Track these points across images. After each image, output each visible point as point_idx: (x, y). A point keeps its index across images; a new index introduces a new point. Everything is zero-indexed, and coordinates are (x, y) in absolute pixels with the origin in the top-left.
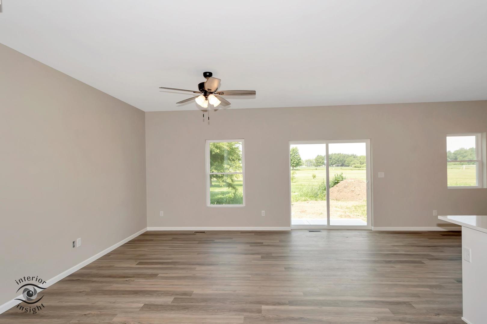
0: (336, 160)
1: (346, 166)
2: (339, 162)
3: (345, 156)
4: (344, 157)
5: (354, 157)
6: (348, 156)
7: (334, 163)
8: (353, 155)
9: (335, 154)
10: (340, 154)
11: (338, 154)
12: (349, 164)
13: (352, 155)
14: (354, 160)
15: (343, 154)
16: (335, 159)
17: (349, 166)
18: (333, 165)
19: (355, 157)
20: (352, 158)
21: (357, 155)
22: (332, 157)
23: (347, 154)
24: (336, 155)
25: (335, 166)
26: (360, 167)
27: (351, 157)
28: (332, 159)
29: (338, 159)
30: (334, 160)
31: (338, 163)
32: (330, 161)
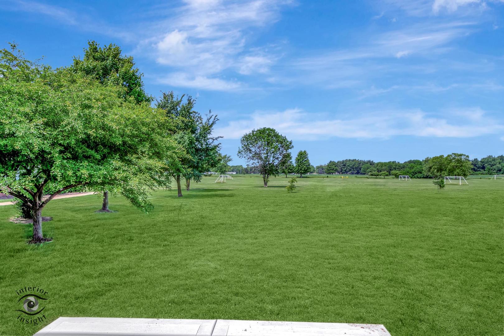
1: (362, 174)
2: (354, 169)
3: (361, 163)
6: (364, 163)
7: (349, 170)
8: (370, 162)
10: (356, 160)
11: (353, 160)
13: (368, 161)
14: (371, 167)
15: (358, 160)
16: (349, 166)
18: (348, 172)
20: (369, 164)
21: (374, 162)
24: (351, 161)
25: (350, 174)
28: (346, 165)
32: (344, 168)
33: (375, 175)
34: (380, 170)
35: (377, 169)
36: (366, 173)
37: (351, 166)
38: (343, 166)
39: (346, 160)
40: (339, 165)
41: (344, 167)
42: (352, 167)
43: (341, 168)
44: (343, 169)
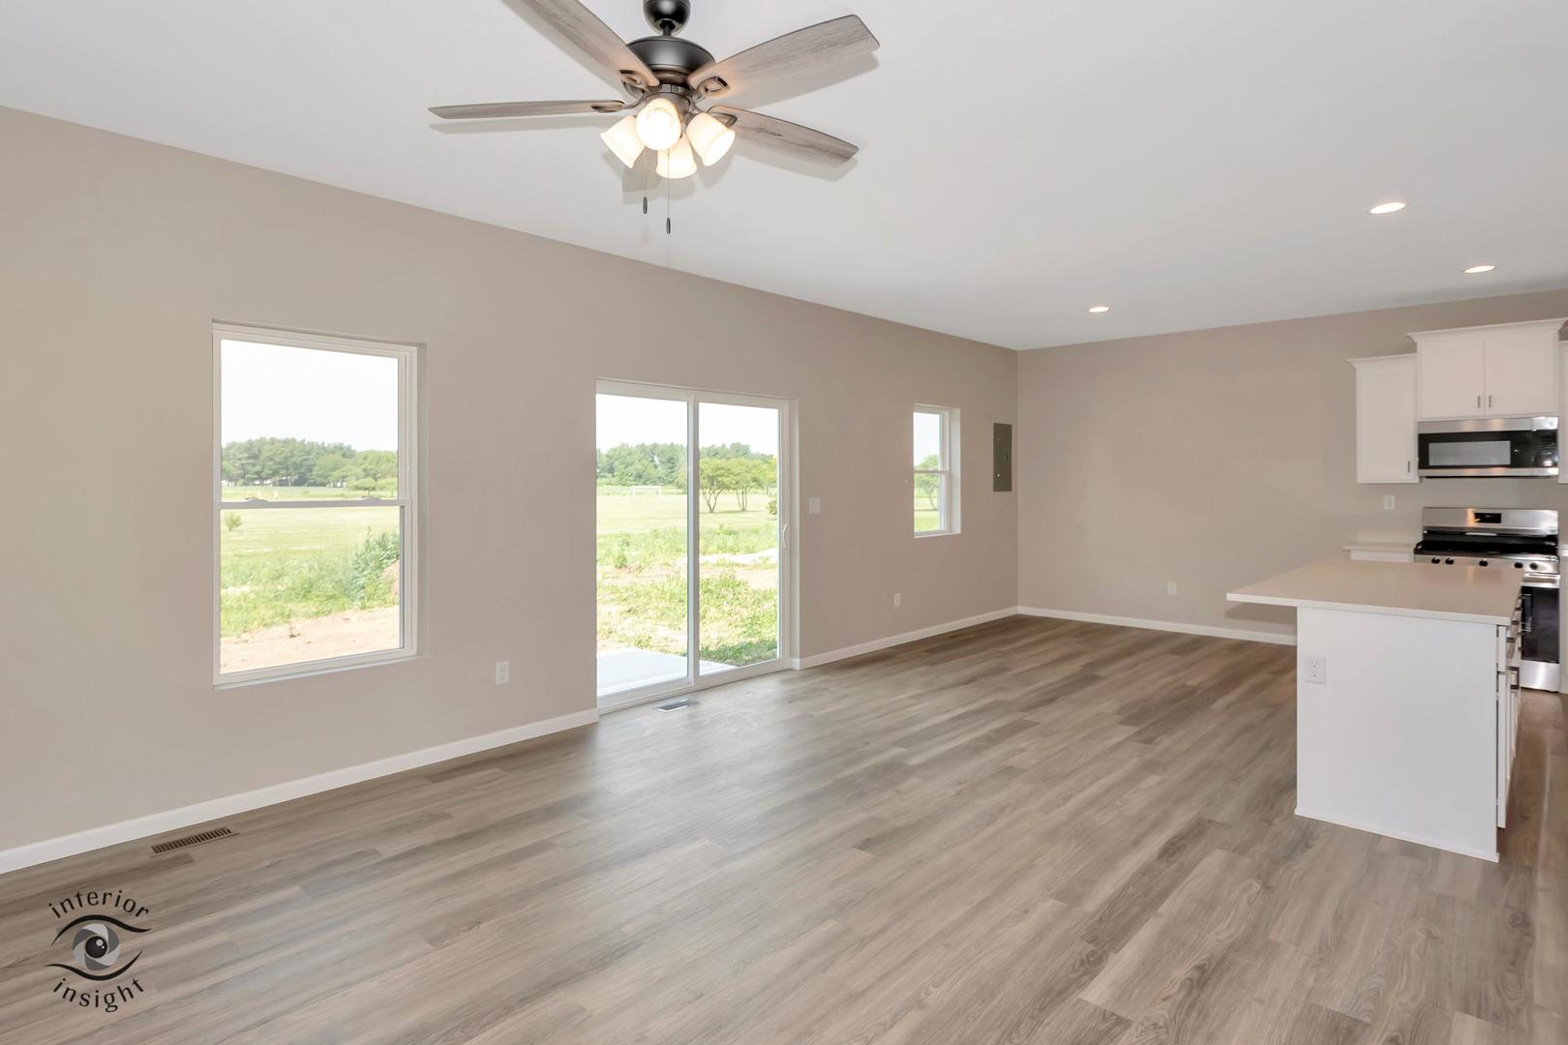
0: (276, 463)
1: (315, 484)
2: (288, 469)
3: (309, 450)
4: (309, 453)
5: (344, 456)
6: (324, 451)
7: (271, 472)
8: (341, 449)
9: (273, 441)
10: (294, 440)
11: (286, 442)
12: (326, 478)
13: (336, 447)
14: (344, 465)
15: (304, 441)
16: (271, 459)
17: (324, 485)
18: (266, 479)
19: (346, 453)
20: (337, 457)
21: (353, 448)
22: (260, 451)
23: (320, 444)
24: (277, 445)
25: (274, 484)
26: (374, 489)
27: (334, 452)
28: (262, 457)
29: (286, 458)
30: (271, 463)
31: (284, 472)
32: (254, 465)
33: (365, 489)
34: (372, 472)
35: (365, 470)
36: (329, 483)
37: (278, 460)
38: (249, 458)
39: (262, 441)
40: (234, 454)
41: (252, 461)
42: (280, 463)
43: (242, 465)
44: (249, 468)
